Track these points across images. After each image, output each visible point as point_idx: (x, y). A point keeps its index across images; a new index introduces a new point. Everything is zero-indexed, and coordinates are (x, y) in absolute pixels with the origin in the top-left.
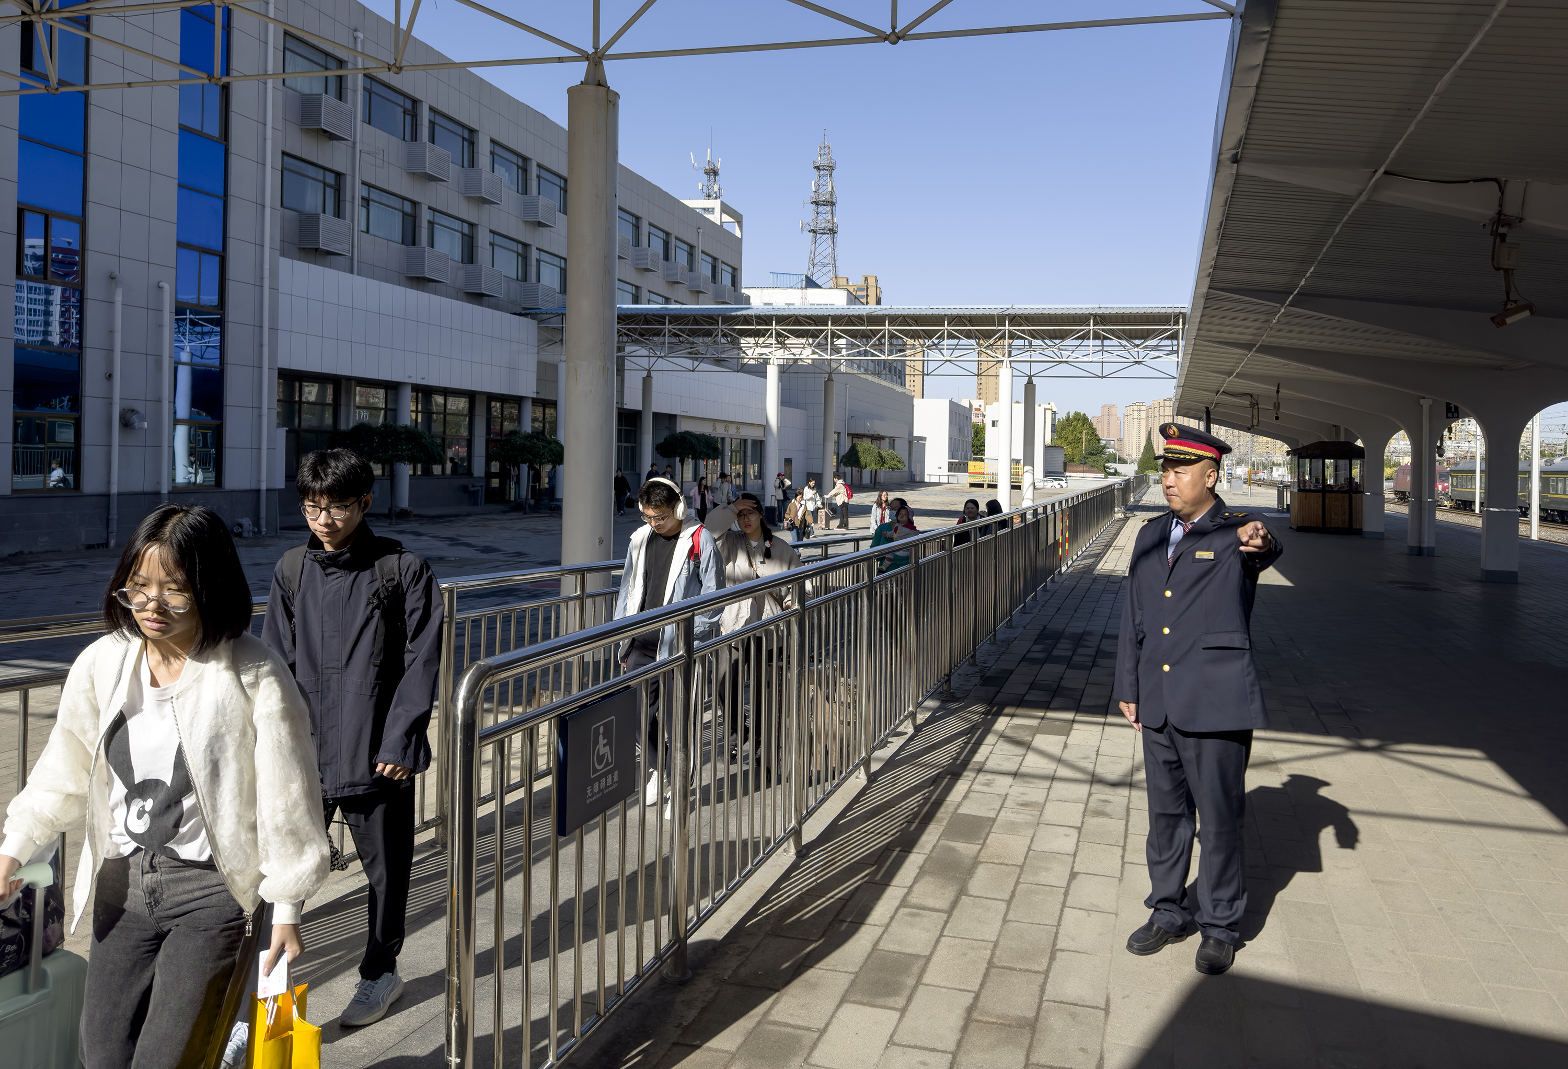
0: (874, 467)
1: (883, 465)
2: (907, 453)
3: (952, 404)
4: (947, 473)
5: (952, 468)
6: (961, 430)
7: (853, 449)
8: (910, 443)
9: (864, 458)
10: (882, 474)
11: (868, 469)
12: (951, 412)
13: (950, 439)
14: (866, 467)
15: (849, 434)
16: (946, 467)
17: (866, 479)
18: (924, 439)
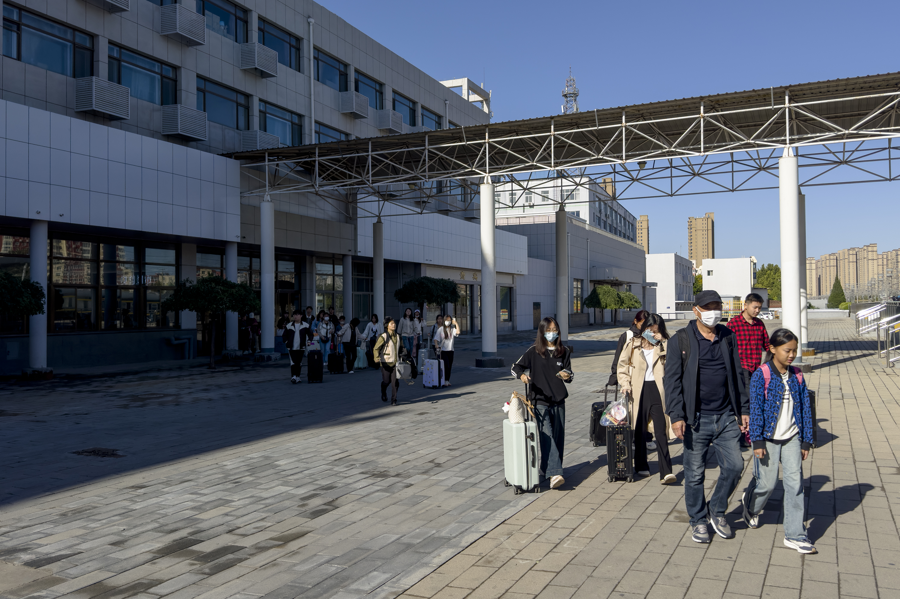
0: (614, 307)
1: (621, 305)
2: (642, 296)
3: (676, 256)
4: (675, 312)
5: (678, 307)
6: (684, 278)
7: (594, 292)
8: (644, 288)
9: (604, 300)
10: (621, 313)
11: (609, 309)
12: (676, 263)
13: (676, 284)
14: (606, 307)
15: (591, 281)
16: (673, 307)
17: (608, 318)
18: (655, 284)
